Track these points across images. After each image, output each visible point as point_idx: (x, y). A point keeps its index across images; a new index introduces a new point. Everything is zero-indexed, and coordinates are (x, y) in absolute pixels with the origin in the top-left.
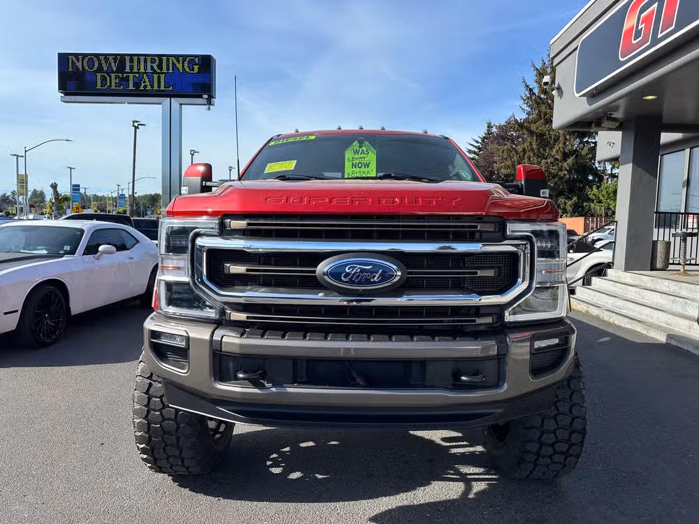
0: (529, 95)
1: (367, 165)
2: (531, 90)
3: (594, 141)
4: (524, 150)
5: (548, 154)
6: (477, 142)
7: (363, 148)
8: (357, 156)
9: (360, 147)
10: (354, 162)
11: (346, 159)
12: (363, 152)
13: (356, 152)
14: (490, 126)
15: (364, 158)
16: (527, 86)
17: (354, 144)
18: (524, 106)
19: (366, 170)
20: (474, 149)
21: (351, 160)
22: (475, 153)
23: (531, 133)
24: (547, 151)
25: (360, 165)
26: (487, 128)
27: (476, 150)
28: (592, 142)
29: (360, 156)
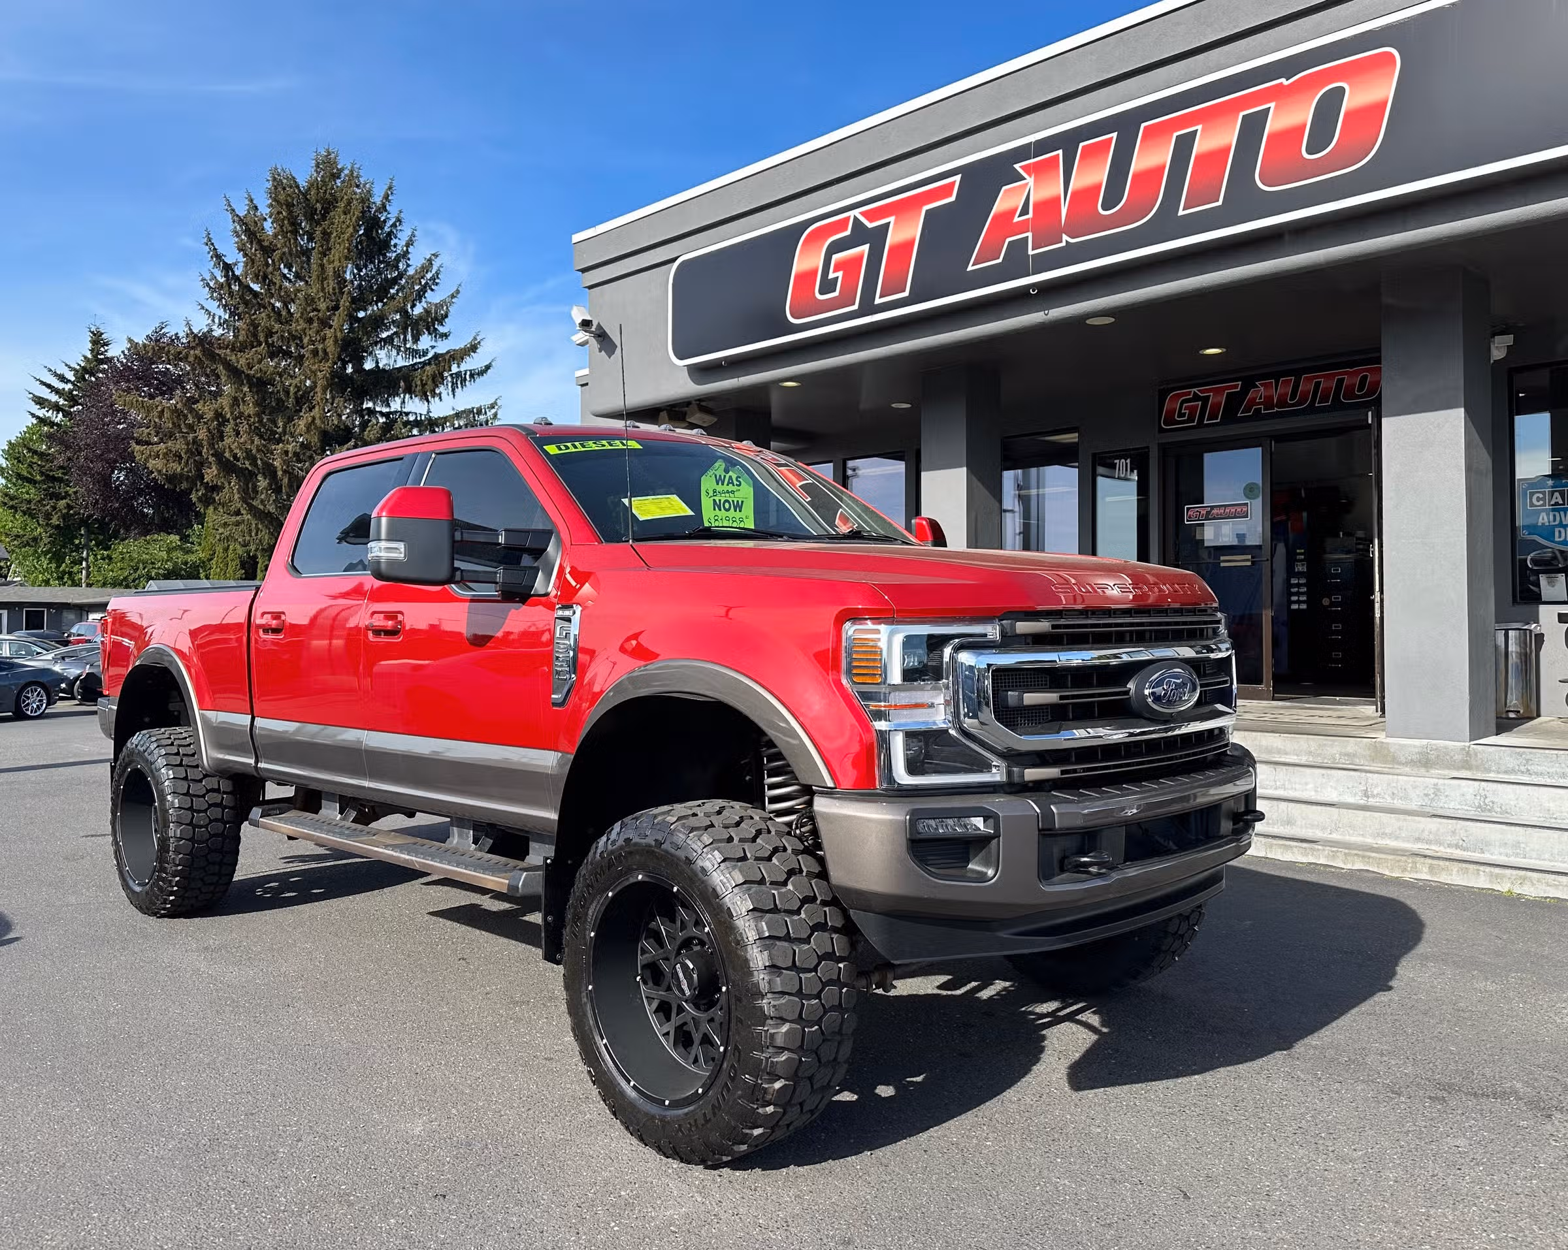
0: (222, 280)
1: (738, 507)
2: (227, 268)
3: (385, 410)
4: (218, 415)
5: (284, 432)
6: (62, 378)
7: (731, 473)
8: (720, 488)
9: (726, 471)
10: (717, 499)
11: (703, 493)
12: (731, 482)
13: (720, 480)
14: (98, 341)
15: (733, 492)
16: (218, 257)
17: (717, 465)
18: (213, 306)
19: (738, 515)
20: (54, 398)
21: (711, 493)
22: (57, 408)
23: (235, 373)
24: (281, 424)
25: (727, 506)
26: (90, 346)
27: (62, 402)
28: (382, 414)
29: (725, 488)
